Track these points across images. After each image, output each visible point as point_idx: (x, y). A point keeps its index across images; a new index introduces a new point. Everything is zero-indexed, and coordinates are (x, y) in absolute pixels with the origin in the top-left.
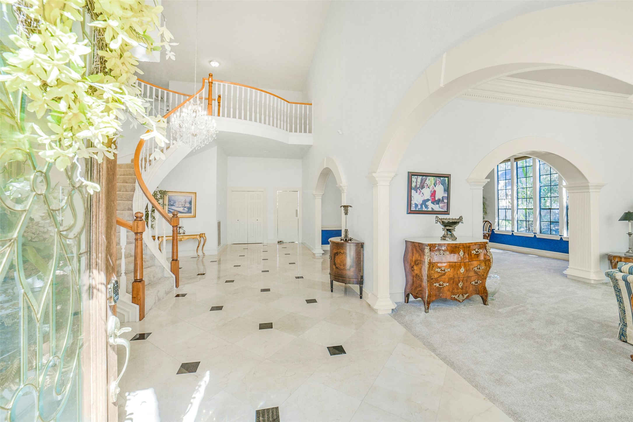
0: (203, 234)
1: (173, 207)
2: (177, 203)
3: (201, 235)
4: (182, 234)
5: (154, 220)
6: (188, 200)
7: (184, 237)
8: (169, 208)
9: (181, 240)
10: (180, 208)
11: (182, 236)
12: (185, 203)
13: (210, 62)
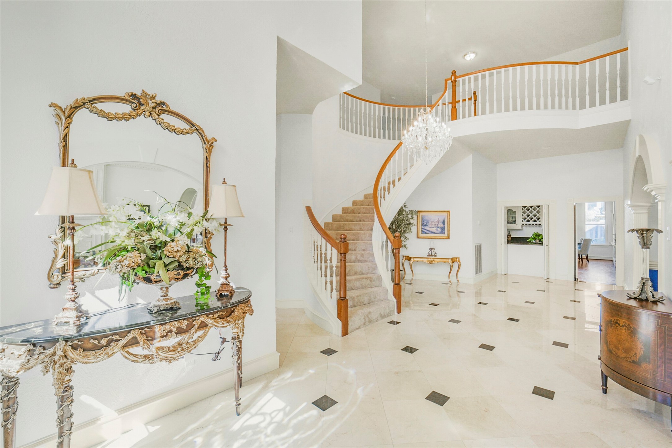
0: (457, 258)
1: (426, 228)
2: (430, 223)
3: (453, 260)
4: (433, 257)
5: (405, 240)
6: (441, 219)
7: (435, 259)
8: (423, 229)
9: (432, 263)
10: (433, 228)
11: (433, 258)
12: (439, 223)
13: (465, 56)
